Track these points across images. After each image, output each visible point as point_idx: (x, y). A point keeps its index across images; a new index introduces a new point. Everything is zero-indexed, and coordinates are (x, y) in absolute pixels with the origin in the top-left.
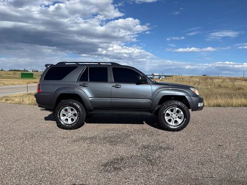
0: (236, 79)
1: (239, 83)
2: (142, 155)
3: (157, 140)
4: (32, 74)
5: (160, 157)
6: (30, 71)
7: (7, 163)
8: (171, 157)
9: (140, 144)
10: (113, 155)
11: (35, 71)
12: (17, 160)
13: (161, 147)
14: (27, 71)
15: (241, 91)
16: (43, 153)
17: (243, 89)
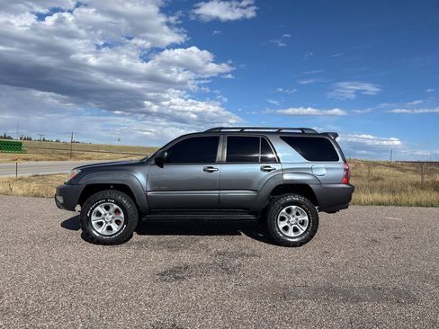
0: (375, 164)
1: (379, 171)
2: (215, 263)
3: (239, 246)
4: (20, 144)
5: (240, 265)
6: (16, 138)
7: (14, 273)
8: (255, 265)
9: (213, 251)
10: (174, 263)
11: (25, 139)
12: (29, 269)
13: (243, 254)
14: (10, 138)
15: (379, 182)
16: (67, 260)
17: (382, 179)
